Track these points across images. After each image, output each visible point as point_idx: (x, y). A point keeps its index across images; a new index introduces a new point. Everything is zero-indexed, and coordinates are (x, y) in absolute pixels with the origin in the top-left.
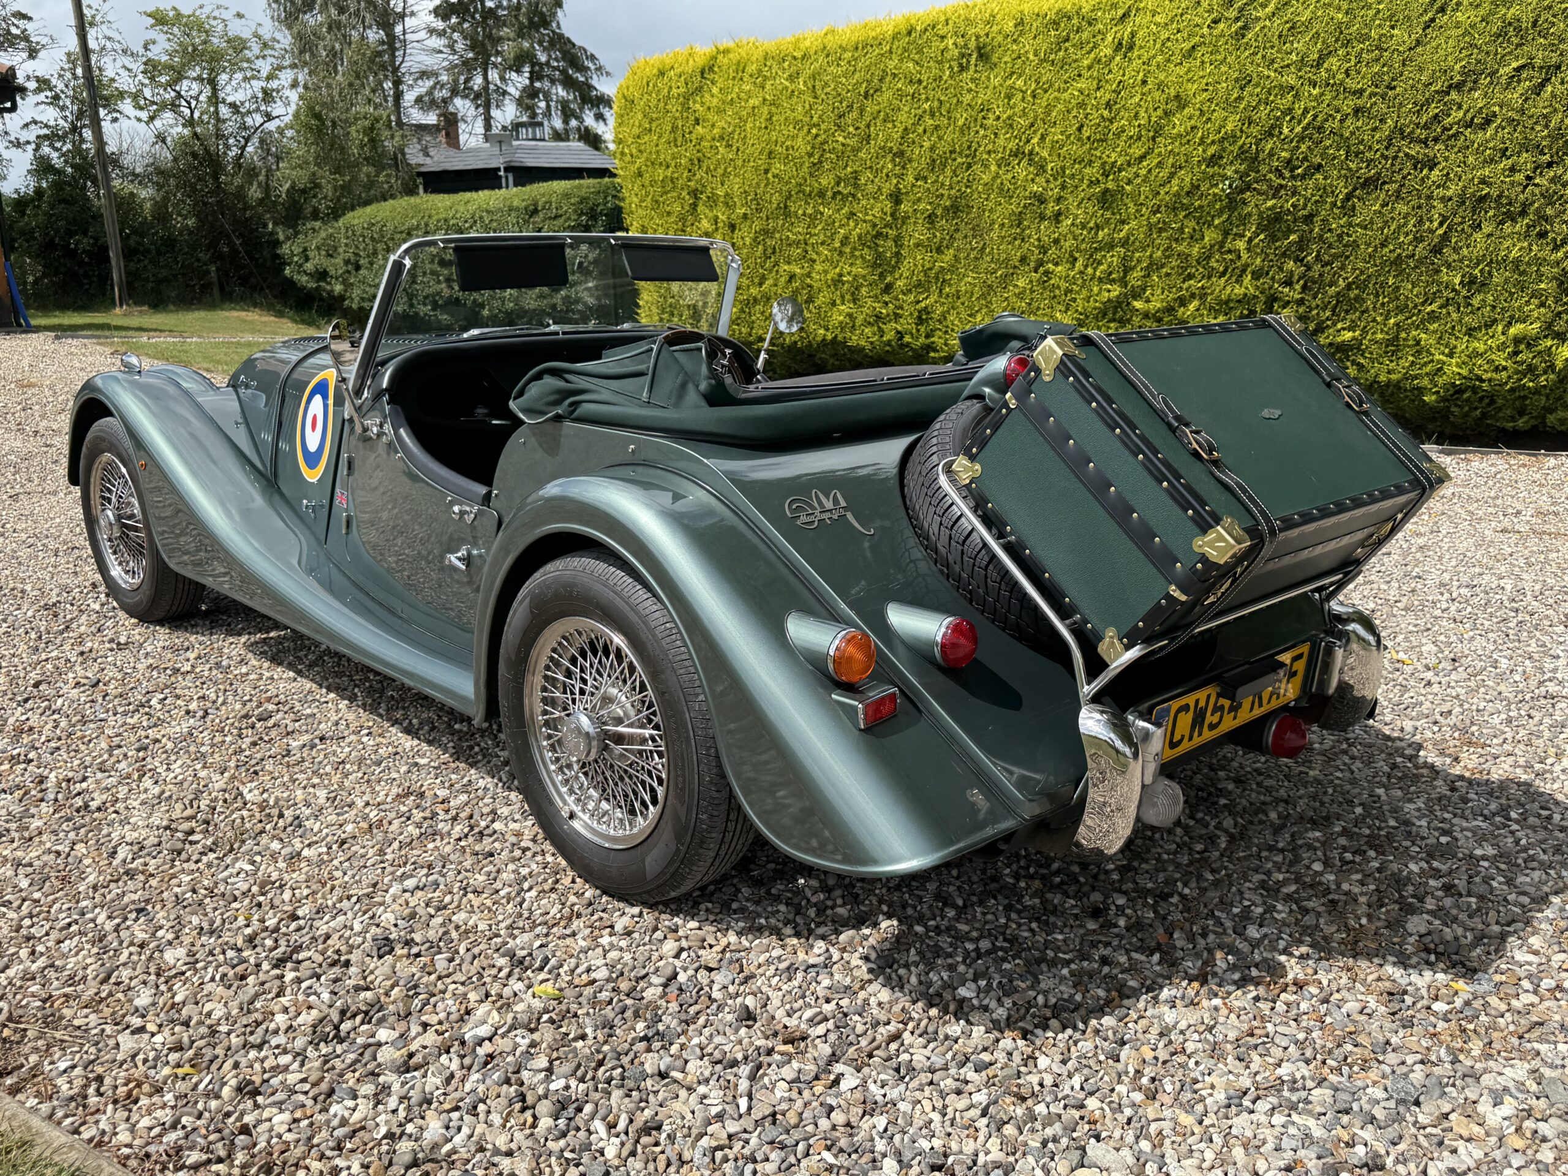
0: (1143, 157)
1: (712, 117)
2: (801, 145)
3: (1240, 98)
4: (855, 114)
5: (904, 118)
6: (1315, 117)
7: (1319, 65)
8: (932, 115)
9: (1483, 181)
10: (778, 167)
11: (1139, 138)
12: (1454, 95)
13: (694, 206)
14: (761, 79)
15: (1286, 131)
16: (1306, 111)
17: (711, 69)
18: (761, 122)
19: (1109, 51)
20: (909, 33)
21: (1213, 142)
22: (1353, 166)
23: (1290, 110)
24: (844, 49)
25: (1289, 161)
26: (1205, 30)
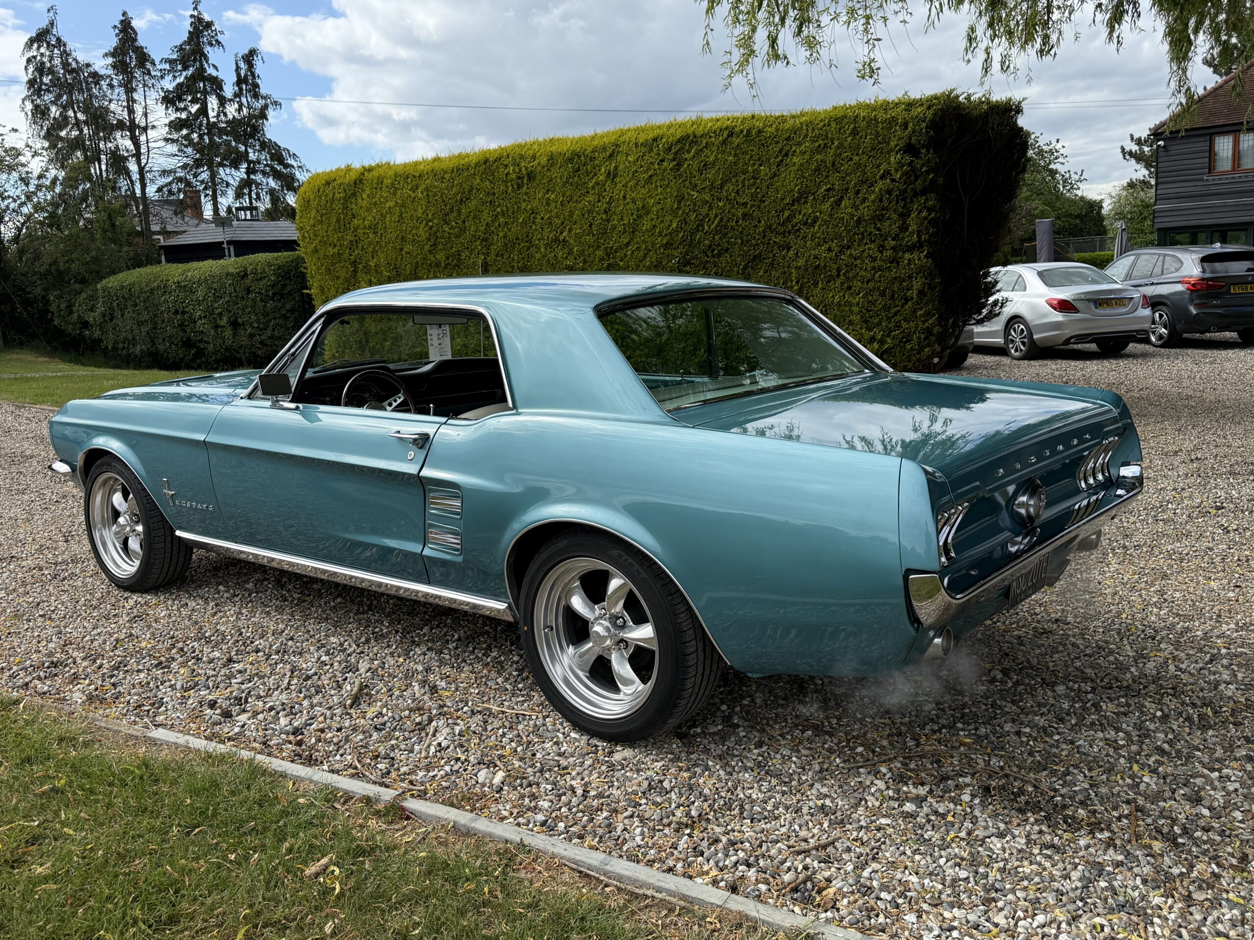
1: (363, 214)
2: (423, 233)
3: (678, 208)
4: (455, 214)
5: (486, 217)
6: (721, 219)
7: (722, 188)
8: (503, 215)
9: (816, 257)
10: (408, 248)
11: (625, 232)
12: (796, 205)
13: (355, 272)
14: (394, 189)
15: (706, 228)
16: (716, 216)
17: (361, 181)
18: (396, 217)
19: (603, 178)
20: (485, 163)
21: (666, 235)
22: (745, 248)
23: (708, 214)
24: (446, 172)
25: (710, 246)
26: (656, 166)
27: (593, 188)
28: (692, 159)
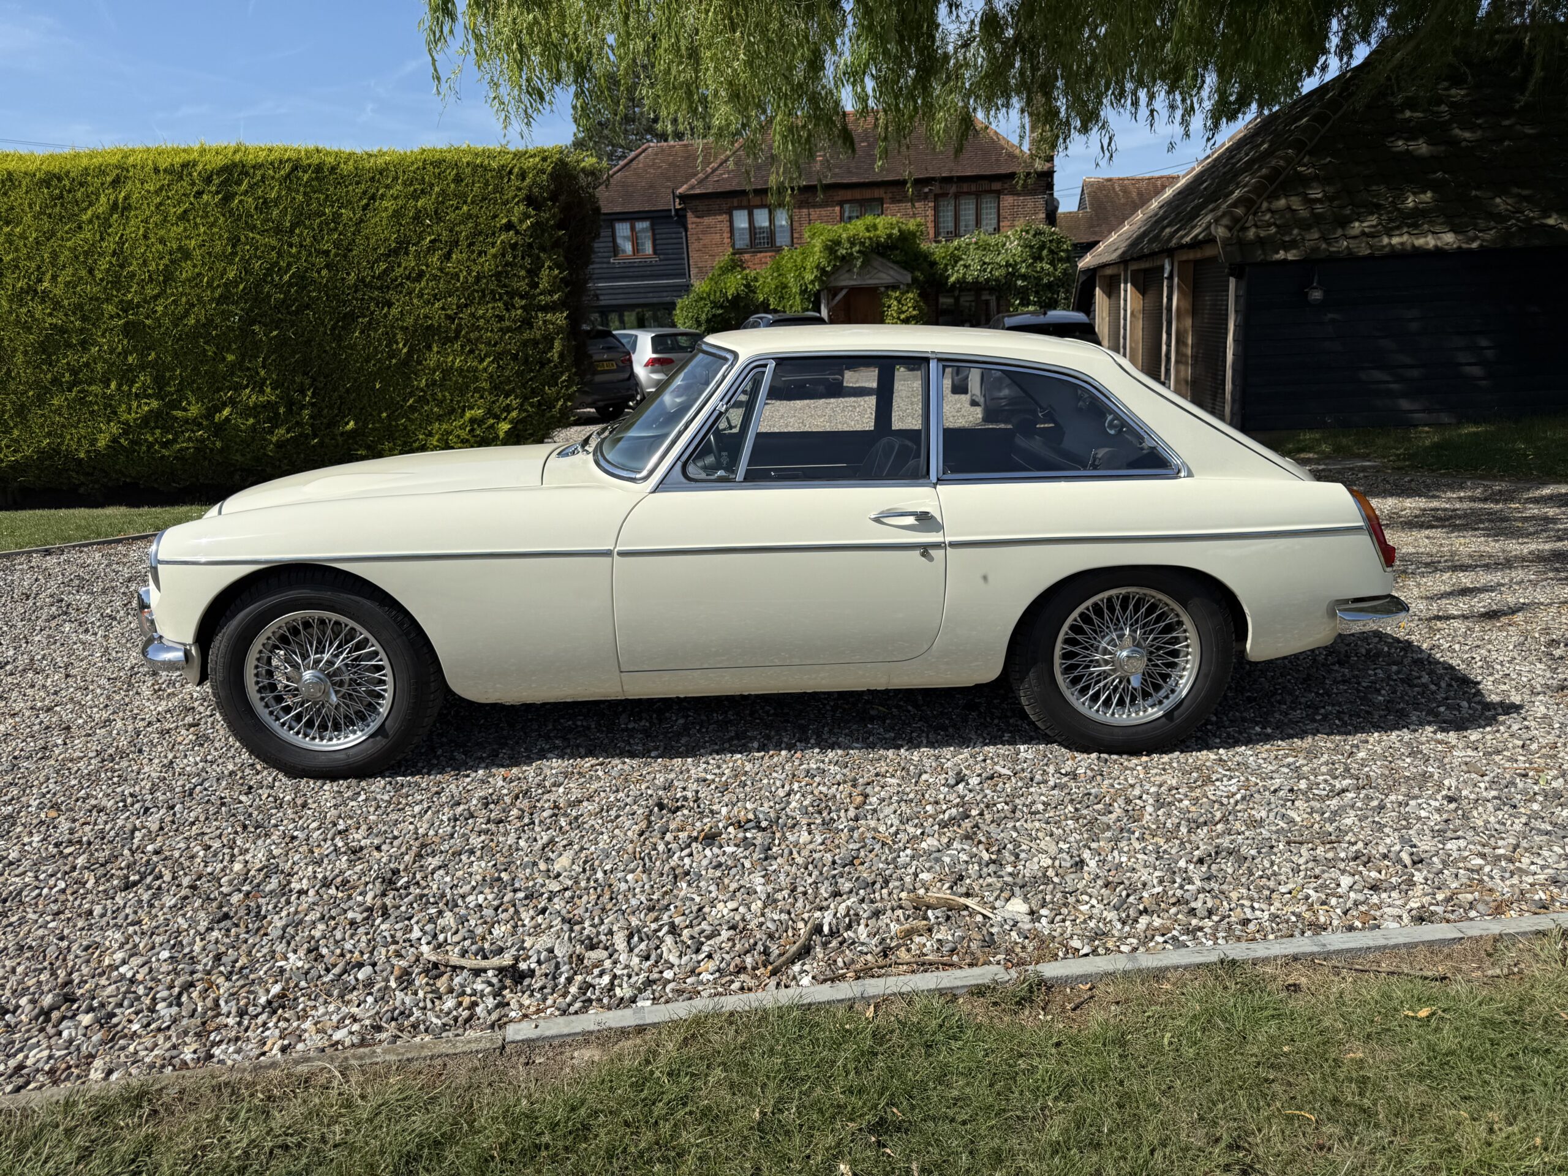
27: (90, 221)
28: (246, 193)
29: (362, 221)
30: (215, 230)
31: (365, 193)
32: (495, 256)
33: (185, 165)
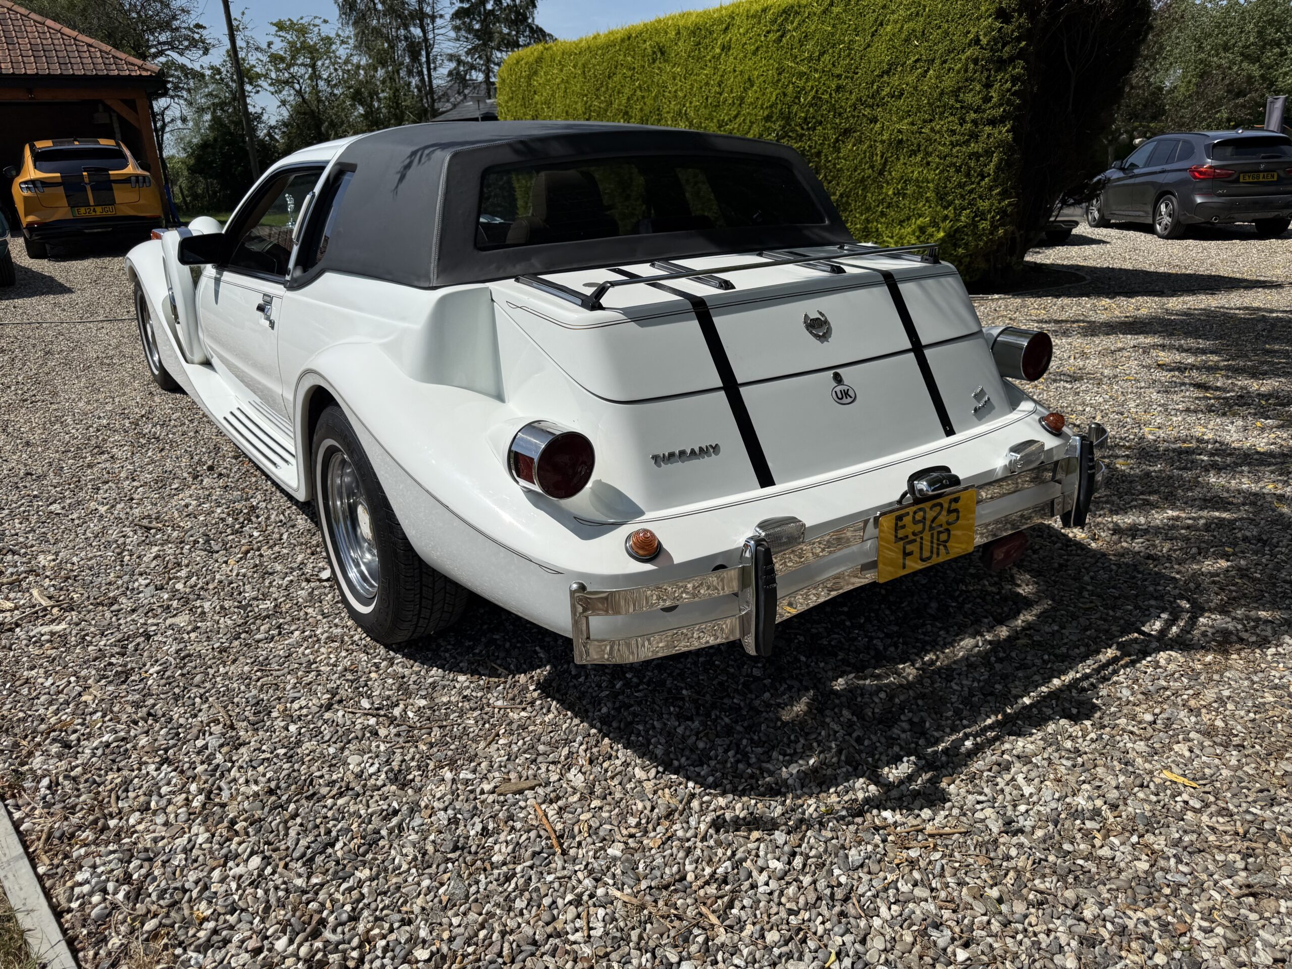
0: (736, 117)
1: (541, 89)
3: (779, 80)
4: (604, 89)
5: (627, 91)
6: (817, 91)
7: (819, 60)
8: (641, 89)
9: (899, 131)
11: (734, 105)
12: (886, 78)
16: (812, 87)
18: (562, 93)
19: (718, 51)
20: (629, 38)
21: (767, 107)
22: (837, 121)
23: (804, 88)
24: (598, 49)
25: (805, 119)
26: (763, 38)
27: (710, 61)
28: (795, 30)
29: (869, 46)
30: (771, 61)
31: (876, 21)
32: (958, 72)
33: (764, 10)
